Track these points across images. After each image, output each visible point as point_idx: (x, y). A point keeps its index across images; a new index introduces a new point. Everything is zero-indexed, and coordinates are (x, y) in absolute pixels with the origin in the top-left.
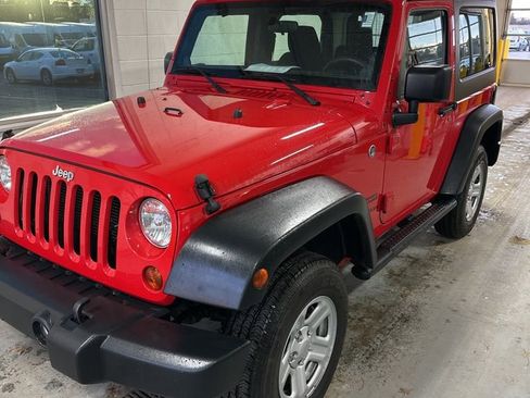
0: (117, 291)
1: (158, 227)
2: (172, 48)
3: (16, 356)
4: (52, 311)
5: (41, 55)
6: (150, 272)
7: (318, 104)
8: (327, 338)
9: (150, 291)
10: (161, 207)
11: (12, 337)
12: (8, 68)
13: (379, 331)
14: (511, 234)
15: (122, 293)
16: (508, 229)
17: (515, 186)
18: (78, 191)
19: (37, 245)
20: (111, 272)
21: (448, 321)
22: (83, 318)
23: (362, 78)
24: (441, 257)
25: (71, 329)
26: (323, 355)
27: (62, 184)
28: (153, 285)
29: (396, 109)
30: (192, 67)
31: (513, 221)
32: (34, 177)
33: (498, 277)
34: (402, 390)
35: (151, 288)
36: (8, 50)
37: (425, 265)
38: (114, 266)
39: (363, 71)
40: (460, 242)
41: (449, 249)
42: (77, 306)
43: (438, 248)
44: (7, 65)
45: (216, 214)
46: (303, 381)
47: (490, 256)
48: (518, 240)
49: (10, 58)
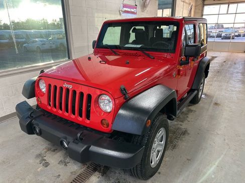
0: (89, 128)
1: (107, 104)
2: (96, 39)
3: (46, 152)
4: (68, 137)
5: (36, 41)
6: (104, 121)
7: (154, 58)
8: (162, 142)
9: (104, 128)
10: (107, 97)
11: (43, 145)
12: (25, 46)
13: (175, 138)
14: (213, 102)
15: (91, 129)
16: (212, 100)
17: (211, 85)
18: (74, 92)
19: (57, 112)
20: (88, 122)
21: (198, 134)
22: (81, 139)
23: (169, 49)
24: (191, 111)
25: (77, 144)
26: (161, 149)
27: (68, 90)
28: (105, 126)
29: (181, 60)
30: (103, 46)
31: (213, 98)
32: (55, 87)
33: (212, 117)
34: (188, 159)
35: (104, 127)
36: (24, 40)
37: (186, 114)
38: (89, 119)
39: (170, 46)
40: (197, 105)
41: (193, 108)
42: (79, 135)
43: (190, 107)
44: (24, 45)
45: (128, 100)
46: (156, 157)
47: (208, 110)
48: (216, 104)
49: (25, 43)
